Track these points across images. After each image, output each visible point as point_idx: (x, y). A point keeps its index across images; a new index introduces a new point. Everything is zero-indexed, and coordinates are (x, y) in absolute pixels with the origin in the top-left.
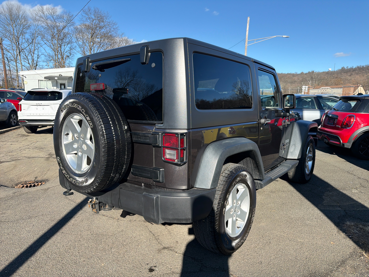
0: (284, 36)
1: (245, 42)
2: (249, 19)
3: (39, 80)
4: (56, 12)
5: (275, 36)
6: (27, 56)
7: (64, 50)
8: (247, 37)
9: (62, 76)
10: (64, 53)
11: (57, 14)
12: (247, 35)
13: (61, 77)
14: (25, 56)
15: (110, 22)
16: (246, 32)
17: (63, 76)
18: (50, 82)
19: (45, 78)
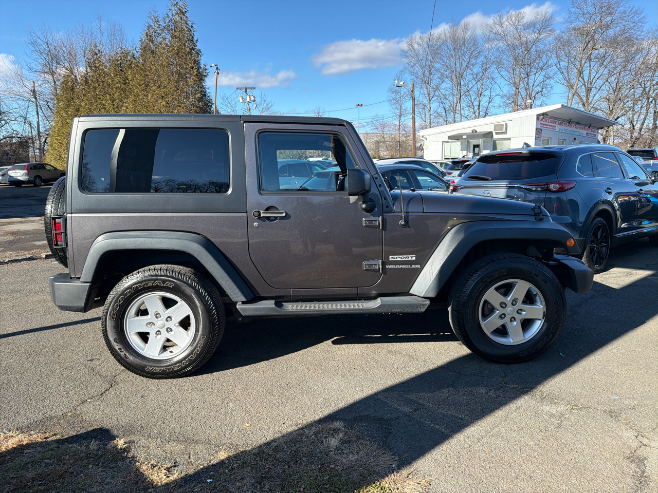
3: (443, 142)
4: (523, 19)
6: (473, 101)
7: (534, 82)
9: (476, 131)
10: (534, 87)
11: (524, 22)
13: (474, 134)
14: (470, 102)
15: (624, 12)
17: (478, 131)
18: (459, 143)
19: (450, 138)
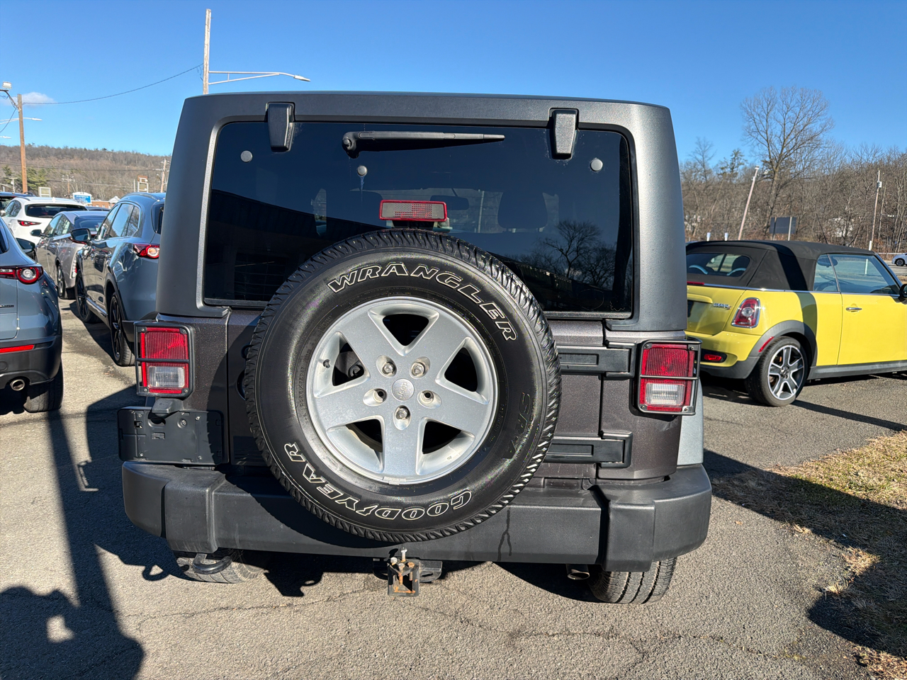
0: (297, 77)
1: (202, 73)
2: (208, 15)
5: (278, 73)
8: (206, 62)
12: (205, 55)
16: (204, 47)
